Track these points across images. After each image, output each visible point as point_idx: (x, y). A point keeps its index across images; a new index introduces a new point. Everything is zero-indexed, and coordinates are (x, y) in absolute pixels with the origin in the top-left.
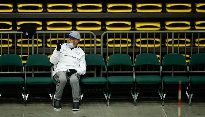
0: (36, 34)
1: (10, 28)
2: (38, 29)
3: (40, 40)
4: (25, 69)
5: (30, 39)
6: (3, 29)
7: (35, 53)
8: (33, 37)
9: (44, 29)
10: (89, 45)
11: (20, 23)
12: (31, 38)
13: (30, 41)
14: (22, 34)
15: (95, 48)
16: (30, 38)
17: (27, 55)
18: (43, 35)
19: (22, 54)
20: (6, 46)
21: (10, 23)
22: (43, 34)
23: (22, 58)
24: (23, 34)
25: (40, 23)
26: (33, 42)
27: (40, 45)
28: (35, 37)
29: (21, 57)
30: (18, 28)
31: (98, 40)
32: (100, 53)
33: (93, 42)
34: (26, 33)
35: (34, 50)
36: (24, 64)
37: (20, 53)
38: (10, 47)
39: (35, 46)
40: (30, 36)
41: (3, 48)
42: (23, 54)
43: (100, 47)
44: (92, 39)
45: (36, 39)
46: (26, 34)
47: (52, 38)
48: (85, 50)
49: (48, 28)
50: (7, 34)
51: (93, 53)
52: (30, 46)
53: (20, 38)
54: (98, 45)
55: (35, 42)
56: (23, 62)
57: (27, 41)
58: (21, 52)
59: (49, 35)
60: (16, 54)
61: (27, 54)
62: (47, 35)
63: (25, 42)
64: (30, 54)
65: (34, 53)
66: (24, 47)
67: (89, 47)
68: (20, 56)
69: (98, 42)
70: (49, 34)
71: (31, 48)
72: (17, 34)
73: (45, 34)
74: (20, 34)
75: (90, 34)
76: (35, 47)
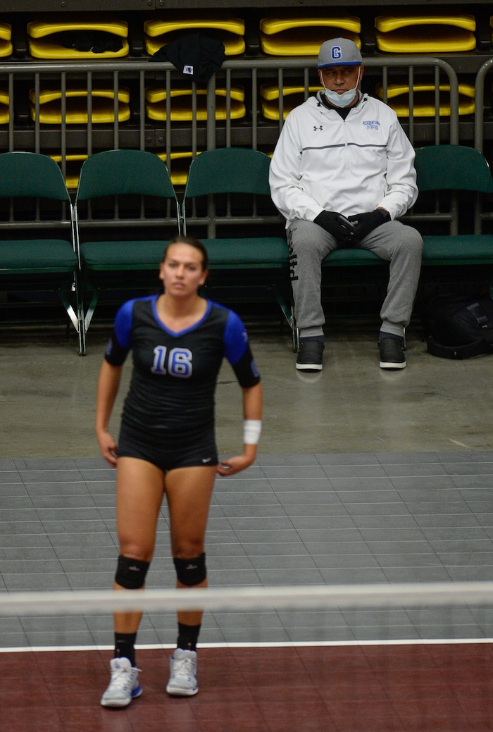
0: (225, 71)
1: (122, 47)
2: (231, 50)
3: (238, 95)
4: (181, 208)
5: (201, 92)
6: (95, 51)
7: (220, 144)
8: (212, 82)
9: (254, 52)
10: (428, 112)
11: (158, 29)
12: (204, 86)
13: (198, 96)
14: (168, 74)
15: (454, 123)
16: (198, 88)
17: (189, 154)
18: (251, 74)
19: (168, 149)
20: (106, 118)
21: (120, 30)
22: (249, 70)
23: (169, 163)
24: (172, 72)
25: (236, 28)
26: (211, 101)
27: (238, 114)
28: (220, 84)
29: (165, 162)
30: (153, 49)
31: (466, 90)
32: (471, 143)
33: (445, 99)
34: (186, 67)
35: (217, 132)
36: (179, 187)
37: (161, 145)
38: (122, 124)
39: (220, 116)
40: (200, 80)
41: (96, 126)
42: (174, 150)
43: (470, 117)
44: (443, 88)
45: (222, 92)
46: (185, 72)
47: (288, 83)
48: (415, 132)
49: (270, 49)
50: (110, 73)
51: (445, 141)
52: (202, 116)
53: (160, 86)
54: (463, 111)
55: (221, 103)
56: (175, 180)
57: (190, 97)
58: (165, 141)
59: (273, 76)
60: (147, 149)
61: (189, 149)
62: (268, 75)
63: (180, 104)
64: (202, 148)
65: (217, 147)
66: (176, 124)
67: (431, 119)
68: (163, 157)
69: (464, 100)
70: (275, 70)
71: (202, 124)
72: (148, 72)
73: (260, 70)
74: (162, 72)
75: (432, 67)
76: (221, 123)
